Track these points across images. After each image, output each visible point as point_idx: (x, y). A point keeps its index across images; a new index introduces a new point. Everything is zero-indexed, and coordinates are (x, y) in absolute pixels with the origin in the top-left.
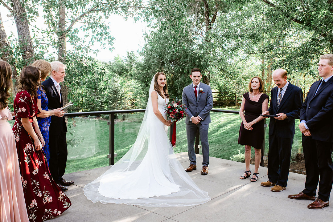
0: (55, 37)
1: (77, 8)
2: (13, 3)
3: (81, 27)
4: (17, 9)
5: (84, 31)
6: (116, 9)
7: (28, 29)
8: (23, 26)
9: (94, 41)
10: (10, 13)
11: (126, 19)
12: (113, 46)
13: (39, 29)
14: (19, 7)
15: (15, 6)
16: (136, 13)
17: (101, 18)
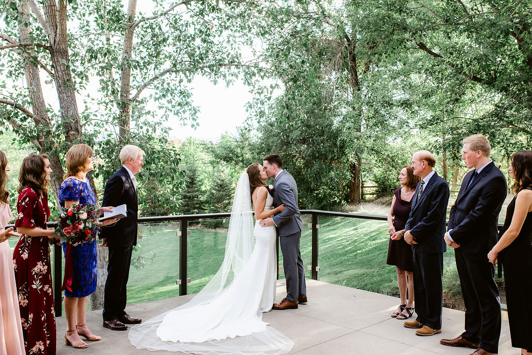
0: (116, 110)
1: (147, 69)
2: (54, 65)
3: (151, 96)
4: (60, 73)
5: (155, 100)
6: (202, 69)
7: (74, 99)
8: (67, 97)
9: (168, 115)
10: (50, 78)
11: (215, 82)
12: (197, 122)
13: (93, 99)
14: (62, 69)
15: (57, 68)
16: (229, 74)
17: (182, 82)
